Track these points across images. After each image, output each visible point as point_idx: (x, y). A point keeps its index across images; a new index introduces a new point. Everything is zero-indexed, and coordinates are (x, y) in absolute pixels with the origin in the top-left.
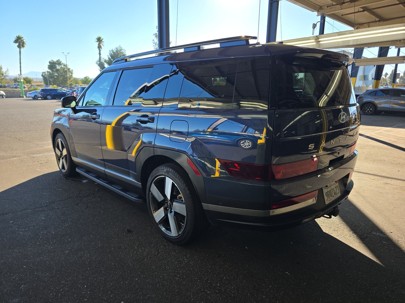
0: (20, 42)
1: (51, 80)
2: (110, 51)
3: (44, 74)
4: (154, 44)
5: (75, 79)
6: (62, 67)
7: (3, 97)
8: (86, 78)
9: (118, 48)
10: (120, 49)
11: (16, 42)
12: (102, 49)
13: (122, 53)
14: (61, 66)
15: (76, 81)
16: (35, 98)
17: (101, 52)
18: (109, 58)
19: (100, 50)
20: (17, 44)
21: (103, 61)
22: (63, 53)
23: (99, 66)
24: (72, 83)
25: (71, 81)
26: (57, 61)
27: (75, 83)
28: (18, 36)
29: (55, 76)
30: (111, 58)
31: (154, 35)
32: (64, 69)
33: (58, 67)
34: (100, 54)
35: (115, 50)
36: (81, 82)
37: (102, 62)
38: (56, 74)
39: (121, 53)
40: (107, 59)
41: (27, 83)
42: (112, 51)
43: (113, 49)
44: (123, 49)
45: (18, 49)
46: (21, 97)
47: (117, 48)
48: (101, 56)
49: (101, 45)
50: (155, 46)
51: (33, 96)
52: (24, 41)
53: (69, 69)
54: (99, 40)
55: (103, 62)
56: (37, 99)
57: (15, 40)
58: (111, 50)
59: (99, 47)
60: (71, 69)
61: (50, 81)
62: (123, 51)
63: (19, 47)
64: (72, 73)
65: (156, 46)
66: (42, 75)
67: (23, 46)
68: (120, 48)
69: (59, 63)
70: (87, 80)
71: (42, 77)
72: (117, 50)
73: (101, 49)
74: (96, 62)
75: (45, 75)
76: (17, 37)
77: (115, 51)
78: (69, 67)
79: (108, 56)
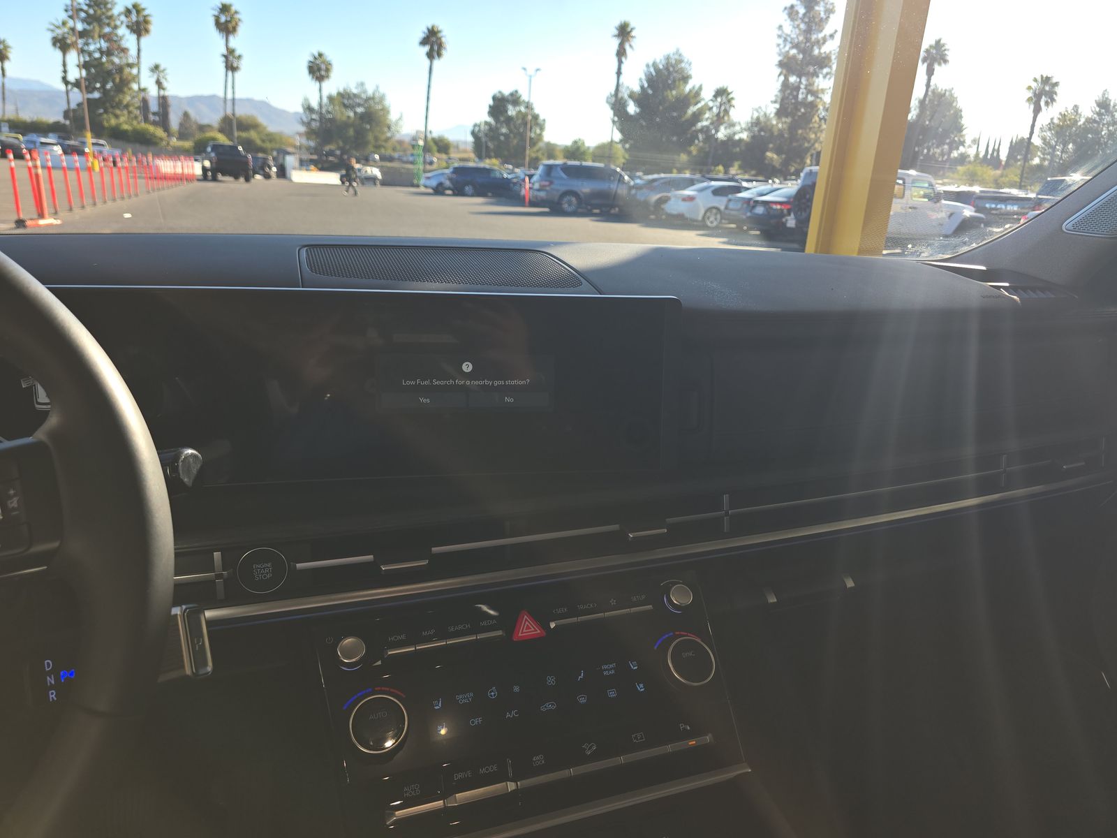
0: (433, 42)
1: (491, 145)
2: (648, 66)
3: (477, 129)
4: (781, 41)
5: (548, 144)
6: (520, 111)
7: (375, 184)
8: (575, 142)
9: (671, 55)
10: (676, 60)
11: (424, 42)
12: (626, 58)
13: (682, 70)
14: (517, 109)
15: (551, 151)
16: (439, 190)
17: (623, 67)
18: (642, 87)
19: (620, 62)
20: (427, 48)
21: (624, 94)
22: (523, 71)
23: (612, 108)
24: (540, 155)
25: (538, 151)
26: (512, 94)
27: (546, 155)
28: (430, 27)
29: (502, 134)
30: (649, 86)
31: (786, 11)
32: (524, 116)
33: (512, 111)
34: (619, 73)
35: (664, 62)
36: (561, 155)
37: (622, 98)
38: (504, 130)
39: (676, 72)
40: (637, 89)
41: (439, 151)
42: (654, 64)
43: (658, 61)
44: (686, 60)
45: (427, 62)
46: (413, 185)
47: (668, 58)
48: (621, 81)
49: (627, 47)
50: (782, 46)
51: (434, 183)
52: (443, 40)
53: (536, 117)
54: (624, 32)
55: (626, 96)
56: (443, 194)
57: (424, 39)
58: (651, 63)
59: (621, 53)
60: (541, 118)
61: (487, 147)
62: (683, 65)
63: (430, 55)
64: (542, 129)
65: (785, 46)
66: (473, 133)
67: (439, 55)
68: (677, 57)
69: (515, 99)
70: (578, 148)
71: (470, 139)
72: (667, 64)
73: (623, 59)
74: (608, 98)
75: (479, 131)
76: (428, 29)
77: (661, 67)
78: (537, 111)
79: (640, 80)
